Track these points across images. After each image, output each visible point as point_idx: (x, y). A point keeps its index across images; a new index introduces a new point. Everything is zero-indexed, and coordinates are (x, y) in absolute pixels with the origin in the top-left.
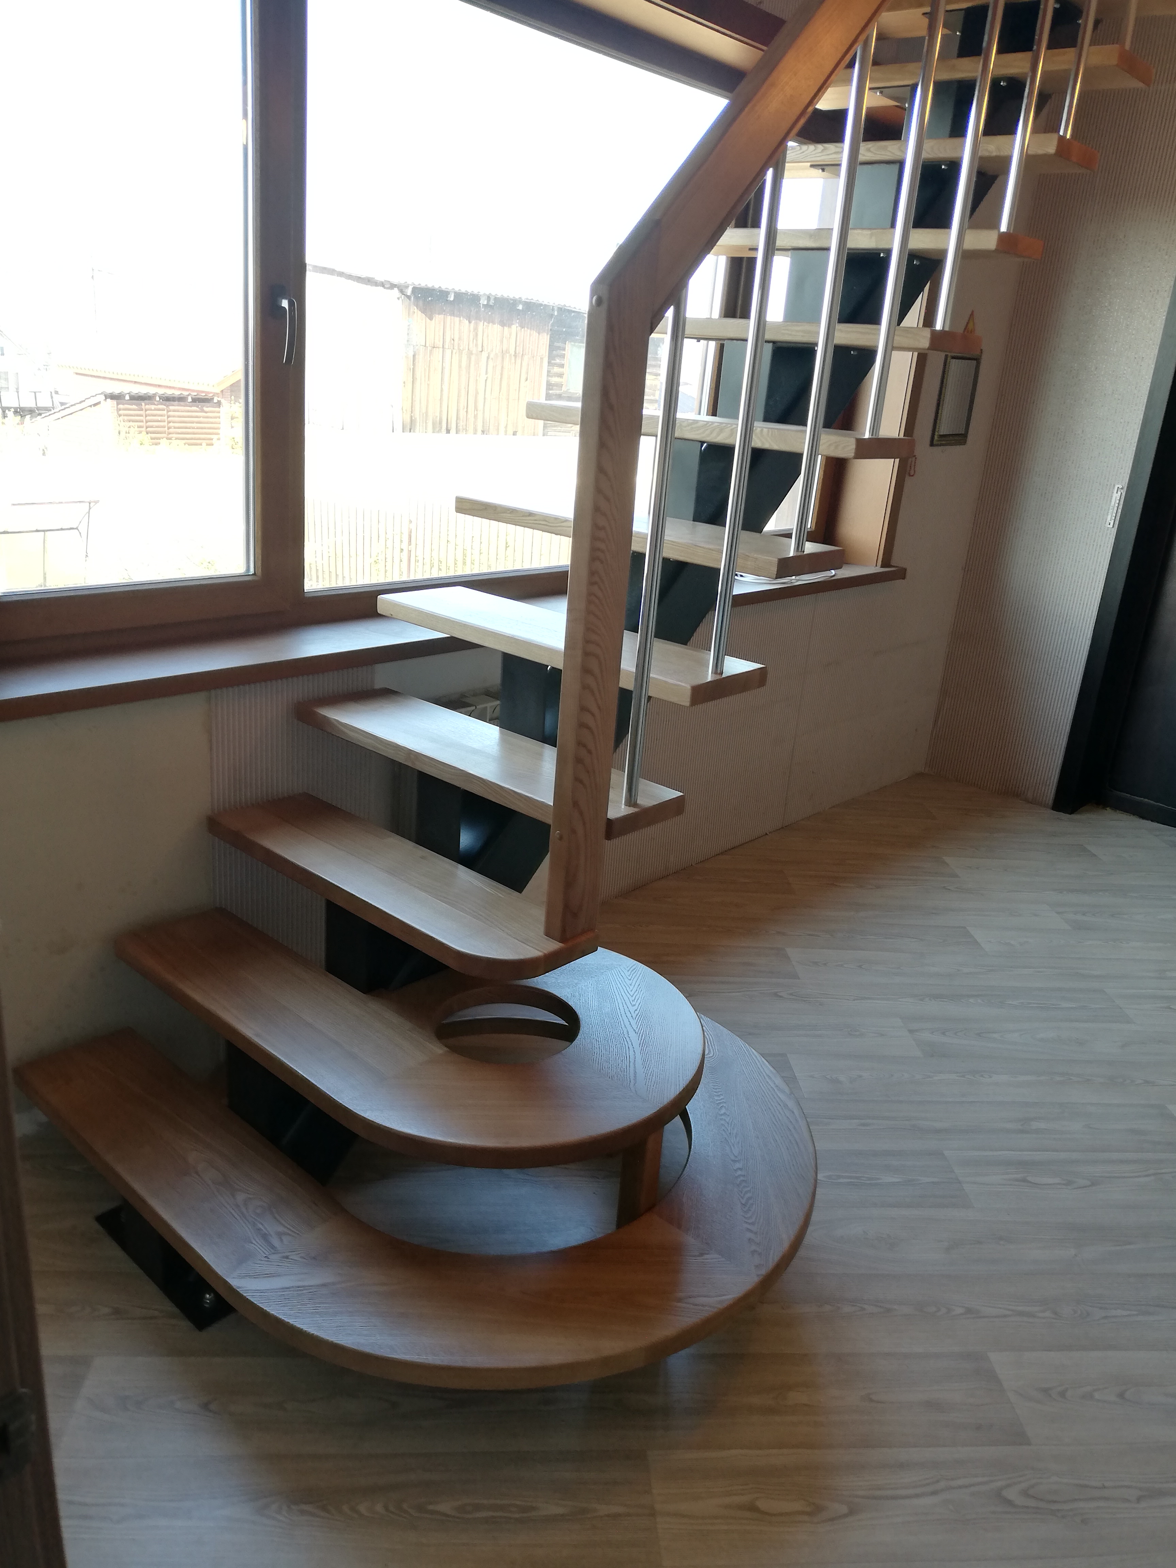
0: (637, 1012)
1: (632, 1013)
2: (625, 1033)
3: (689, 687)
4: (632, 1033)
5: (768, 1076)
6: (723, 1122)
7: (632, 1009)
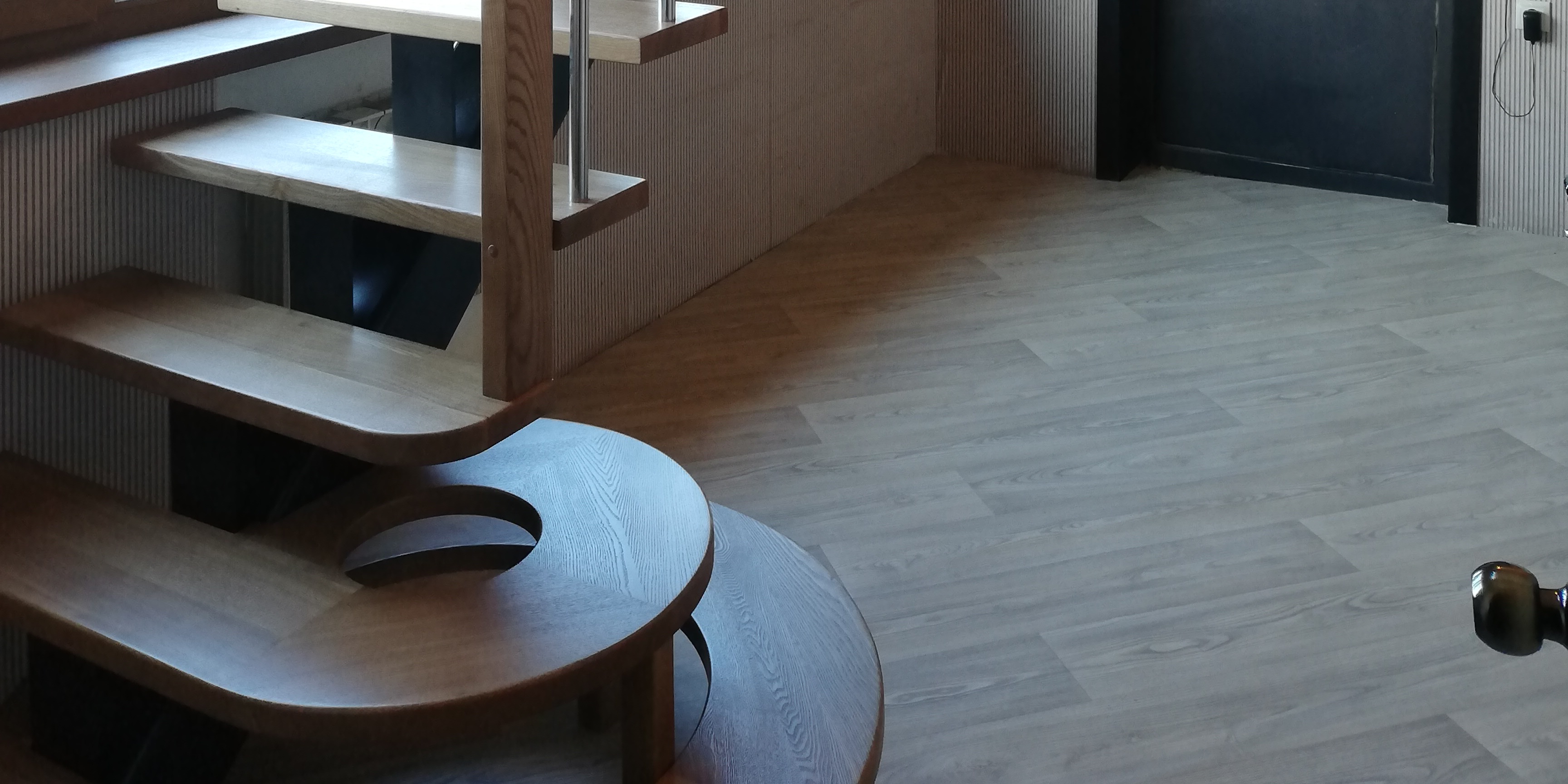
0: (616, 493)
1: (610, 495)
2: (604, 522)
3: (639, 40)
4: (614, 522)
5: (799, 561)
6: (748, 633)
7: (609, 491)
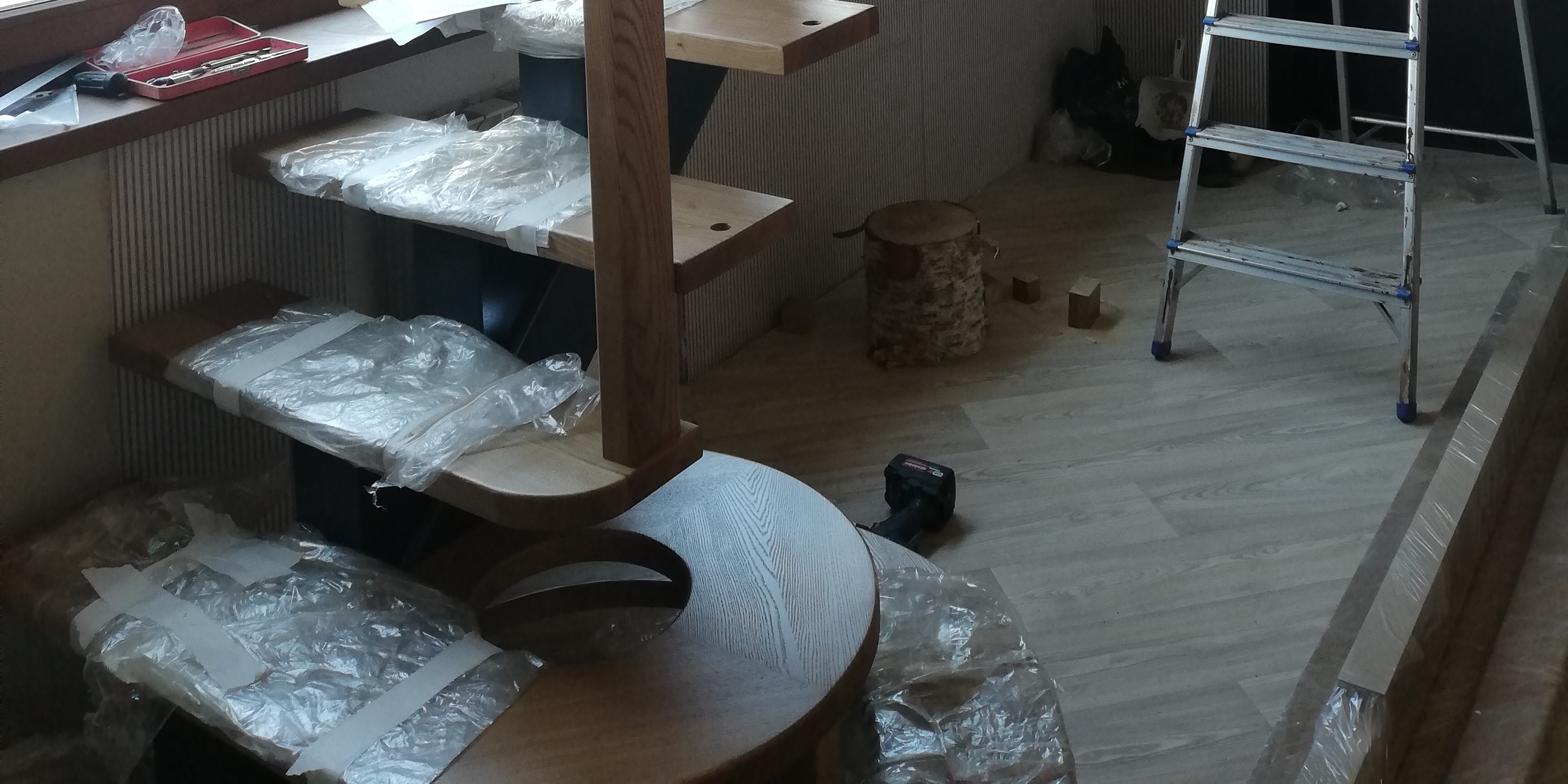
1: (765, 545)
2: (758, 578)
3: (781, 48)
4: (769, 580)
7: (764, 540)
